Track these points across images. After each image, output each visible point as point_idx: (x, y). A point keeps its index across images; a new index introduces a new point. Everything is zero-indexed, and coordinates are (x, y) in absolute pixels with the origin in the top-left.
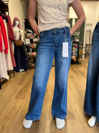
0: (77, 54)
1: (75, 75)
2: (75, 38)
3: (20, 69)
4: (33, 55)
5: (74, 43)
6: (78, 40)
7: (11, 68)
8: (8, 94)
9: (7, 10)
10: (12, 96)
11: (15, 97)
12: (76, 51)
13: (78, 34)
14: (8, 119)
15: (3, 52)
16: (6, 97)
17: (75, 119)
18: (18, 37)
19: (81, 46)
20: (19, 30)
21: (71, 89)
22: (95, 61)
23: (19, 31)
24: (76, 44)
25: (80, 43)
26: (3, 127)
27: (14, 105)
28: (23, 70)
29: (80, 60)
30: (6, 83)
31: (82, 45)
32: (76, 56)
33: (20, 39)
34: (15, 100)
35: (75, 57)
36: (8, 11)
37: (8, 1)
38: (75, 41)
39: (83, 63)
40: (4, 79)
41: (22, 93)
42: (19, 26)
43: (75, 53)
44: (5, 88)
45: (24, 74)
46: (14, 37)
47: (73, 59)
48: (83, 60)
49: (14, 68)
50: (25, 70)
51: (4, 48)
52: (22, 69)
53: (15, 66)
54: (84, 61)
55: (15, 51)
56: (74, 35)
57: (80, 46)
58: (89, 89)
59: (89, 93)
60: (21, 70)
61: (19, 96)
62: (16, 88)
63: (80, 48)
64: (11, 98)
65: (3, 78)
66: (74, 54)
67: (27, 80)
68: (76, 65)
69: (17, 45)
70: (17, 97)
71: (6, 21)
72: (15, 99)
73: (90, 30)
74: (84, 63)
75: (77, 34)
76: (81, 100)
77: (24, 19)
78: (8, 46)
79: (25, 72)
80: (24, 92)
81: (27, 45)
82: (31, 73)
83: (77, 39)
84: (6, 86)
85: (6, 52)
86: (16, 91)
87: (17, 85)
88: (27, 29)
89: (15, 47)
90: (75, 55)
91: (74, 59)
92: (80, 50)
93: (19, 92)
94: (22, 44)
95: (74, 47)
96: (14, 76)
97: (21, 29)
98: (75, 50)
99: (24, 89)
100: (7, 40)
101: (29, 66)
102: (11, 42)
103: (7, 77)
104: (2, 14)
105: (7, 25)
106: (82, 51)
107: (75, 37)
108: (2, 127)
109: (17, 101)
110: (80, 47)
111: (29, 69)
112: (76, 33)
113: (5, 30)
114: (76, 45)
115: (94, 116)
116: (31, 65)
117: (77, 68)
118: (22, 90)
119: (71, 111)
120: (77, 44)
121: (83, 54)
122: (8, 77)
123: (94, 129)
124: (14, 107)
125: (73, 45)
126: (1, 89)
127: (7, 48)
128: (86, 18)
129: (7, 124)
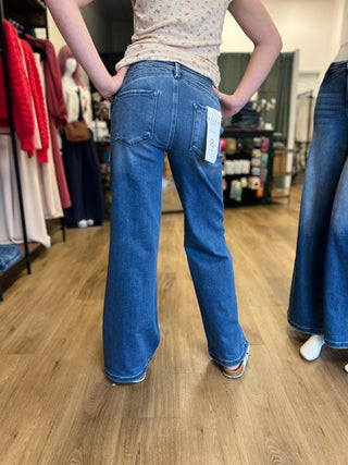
0: (266, 171)
2: (261, 119)
3: (81, 219)
5: (259, 137)
6: (269, 127)
7: (57, 212)
8: (54, 286)
9: (42, 23)
11: (77, 294)
12: (262, 161)
13: (269, 105)
14: (69, 346)
15: (34, 159)
16: (49, 293)
17: (263, 343)
18: (74, 111)
19: (281, 145)
20: (75, 88)
22: (323, 173)
23: (79, 93)
24: (264, 138)
25: (277, 134)
26: (57, 363)
27: (78, 313)
28: (91, 222)
29: (275, 192)
30: (43, 257)
31: (285, 141)
32: (264, 179)
33: (81, 118)
34: (80, 302)
35: (262, 182)
36: (45, 26)
38: (260, 129)
39: (285, 201)
40: (37, 245)
41: (99, 285)
43: (260, 167)
44: (40, 270)
45: (97, 235)
46: (65, 112)
47: (254, 187)
48: (287, 192)
50: (97, 223)
51: (38, 144)
52: (87, 219)
53: (69, 204)
54: (288, 197)
56: (258, 110)
57: (275, 145)
58: (303, 258)
60: (83, 223)
61: (88, 291)
62: (76, 270)
63: (276, 152)
64: (68, 296)
65: (34, 242)
66: (256, 171)
68: (263, 210)
69: (69, 139)
70: (83, 295)
71: (41, 60)
72: (78, 298)
73: (311, 92)
74: (289, 203)
75: (266, 105)
76: (279, 302)
78: (48, 137)
79: (96, 229)
83: (265, 122)
84: (44, 265)
86: (77, 280)
87: (78, 264)
89: (63, 144)
90: (258, 176)
91: (258, 187)
92: (276, 160)
93: (88, 281)
94: (87, 136)
95: (257, 148)
96: (64, 239)
97: (83, 86)
98: (260, 158)
99: (102, 273)
100: (44, 118)
102: (54, 126)
103: (46, 240)
104: (28, 36)
105: (45, 71)
106: (283, 164)
107: (259, 115)
108: (54, 363)
109: (86, 305)
110: (278, 148)
112: (264, 101)
114: (262, 141)
115: (318, 333)
117: (266, 216)
119: (250, 328)
120: (266, 140)
121: (288, 174)
122: (48, 238)
124: (80, 317)
125: (253, 143)
126: (29, 272)
127: (45, 146)
128: (298, 51)
129: (68, 358)
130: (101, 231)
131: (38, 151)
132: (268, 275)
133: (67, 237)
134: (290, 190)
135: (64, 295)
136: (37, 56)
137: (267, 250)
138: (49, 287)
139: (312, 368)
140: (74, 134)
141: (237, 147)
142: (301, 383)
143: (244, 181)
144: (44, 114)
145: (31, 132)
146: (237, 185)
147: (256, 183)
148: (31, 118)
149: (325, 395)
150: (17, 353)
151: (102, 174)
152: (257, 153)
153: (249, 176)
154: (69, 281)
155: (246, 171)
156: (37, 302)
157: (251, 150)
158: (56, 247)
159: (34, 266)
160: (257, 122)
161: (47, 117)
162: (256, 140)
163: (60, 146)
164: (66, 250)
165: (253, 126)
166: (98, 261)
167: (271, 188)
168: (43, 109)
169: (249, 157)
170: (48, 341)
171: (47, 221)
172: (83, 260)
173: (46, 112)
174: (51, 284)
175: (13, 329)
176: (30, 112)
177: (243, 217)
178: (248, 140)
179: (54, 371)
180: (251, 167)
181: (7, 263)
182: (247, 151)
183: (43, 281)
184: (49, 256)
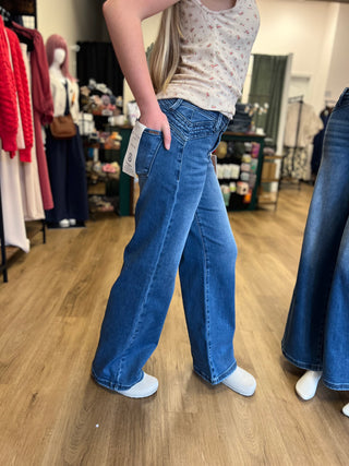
0: (255, 176)
2: (253, 123)
3: (62, 219)
4: (107, 173)
5: (250, 142)
6: (260, 132)
8: (32, 298)
9: (31, 10)
10: (48, 304)
11: (58, 308)
12: (252, 167)
13: (262, 109)
14: (48, 374)
15: (16, 158)
16: (27, 306)
18: (60, 104)
19: (271, 150)
20: (63, 80)
23: (66, 86)
24: (255, 144)
25: (267, 140)
26: (34, 396)
27: (58, 333)
28: (73, 221)
29: (263, 197)
30: (21, 262)
31: (275, 147)
32: (253, 184)
33: (67, 113)
34: (60, 319)
35: (250, 188)
36: (34, 14)
38: (251, 133)
39: (271, 207)
40: (15, 250)
41: (81, 299)
43: (249, 172)
44: (17, 278)
45: (79, 237)
46: (51, 108)
47: (242, 193)
48: (273, 198)
52: (68, 218)
53: (51, 206)
54: (275, 203)
56: (251, 114)
57: (266, 150)
60: (65, 222)
61: (70, 306)
62: (56, 279)
63: (266, 158)
64: (47, 312)
65: (12, 246)
66: (245, 176)
67: (89, 256)
68: (250, 216)
69: (54, 134)
70: (64, 310)
71: (28, 50)
72: (58, 315)
73: (302, 97)
74: (275, 209)
75: (258, 109)
77: (76, 40)
78: (32, 135)
79: (78, 230)
80: (87, 293)
81: (91, 137)
82: (100, 233)
83: (257, 126)
84: (22, 271)
86: (57, 291)
87: (58, 272)
88: (92, 82)
90: (247, 182)
91: (246, 192)
92: (266, 165)
93: (70, 293)
94: (74, 133)
95: (248, 153)
96: (44, 242)
98: (249, 163)
99: (85, 284)
100: (29, 115)
101: (93, 211)
102: (39, 124)
103: (24, 244)
104: (14, 23)
105: (31, 63)
106: (272, 167)
107: (250, 118)
108: (30, 397)
109: (66, 323)
110: (267, 154)
111: (93, 220)
112: (257, 105)
114: (253, 146)
115: (315, 369)
116: (101, 206)
117: (252, 223)
118: (77, 288)
120: (257, 145)
121: (274, 180)
122: (28, 241)
123: (315, 407)
124: (61, 338)
125: (245, 147)
126: (6, 281)
127: (28, 145)
128: (292, 54)
129: (47, 390)
130: (82, 233)
131: (21, 151)
132: (258, 293)
133: (48, 239)
134: (278, 196)
135: (43, 310)
136: (24, 47)
137: (256, 263)
138: (27, 299)
139: (307, 408)
140: (60, 129)
141: (228, 151)
142: (299, 429)
143: (232, 186)
144: (29, 110)
145: (15, 132)
146: (226, 190)
147: (244, 189)
148: (15, 116)
149: (323, 444)
151: (87, 172)
152: (247, 158)
153: (238, 181)
154: (48, 292)
155: (236, 176)
156: (13, 318)
157: (242, 155)
158: (36, 249)
159: (12, 272)
160: (248, 126)
161: (32, 114)
162: (247, 145)
163: (44, 142)
164: (46, 254)
165: (244, 130)
166: (80, 269)
167: (259, 194)
168: (28, 104)
169: (239, 162)
170: (24, 368)
171: (26, 223)
172: (63, 267)
173: (31, 108)
174: (31, 295)
176: (14, 110)
178: (239, 144)
179: (31, 407)
180: (241, 172)
182: (238, 155)
183: (21, 291)
184: (27, 260)
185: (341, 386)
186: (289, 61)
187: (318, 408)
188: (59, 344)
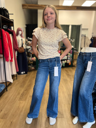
0: (71, 58)
1: (68, 79)
3: (22, 72)
4: (33, 60)
7: (15, 73)
8: (13, 96)
9: (12, 25)
10: (16, 97)
11: (18, 99)
13: (73, 41)
14: (15, 116)
15: (9, 61)
16: (11, 98)
17: (64, 118)
18: (20, 44)
19: (76, 51)
20: (21, 38)
21: (63, 93)
23: (22, 40)
25: (74, 48)
26: (12, 122)
27: (18, 106)
28: (24, 72)
32: (71, 60)
33: (22, 46)
34: (19, 101)
35: (70, 61)
37: (13, 14)
40: (9, 83)
41: (24, 96)
42: (21, 35)
43: (70, 57)
44: (9, 90)
45: (25, 77)
47: (68, 63)
49: (17, 72)
50: (26, 73)
51: (10, 58)
52: (23, 72)
53: (18, 71)
55: (17, 56)
57: (74, 51)
59: (74, 100)
60: (22, 73)
61: (21, 98)
62: (19, 90)
63: (75, 53)
64: (16, 100)
66: (69, 58)
67: (27, 83)
68: (71, 69)
70: (20, 99)
71: (12, 35)
72: (18, 100)
73: (85, 35)
78: (13, 56)
80: (26, 94)
81: (28, 51)
82: (31, 76)
83: (72, 45)
84: (11, 88)
85: (11, 61)
86: (19, 93)
87: (19, 88)
88: (28, 38)
89: (17, 53)
90: (70, 60)
91: (69, 63)
92: (74, 55)
93: (22, 94)
96: (17, 79)
97: (23, 38)
98: (70, 55)
99: (26, 91)
100: (12, 51)
101: (29, 69)
102: (15, 51)
104: (8, 29)
105: (13, 38)
106: (76, 56)
109: (20, 103)
110: (75, 52)
111: (30, 72)
112: (71, 40)
113: (11, 44)
116: (31, 68)
118: (23, 92)
119: (61, 112)
122: (12, 80)
124: (19, 107)
126: (7, 91)
127: (12, 58)
129: (14, 121)
130: (27, 76)
132: (68, 93)
133: (18, 78)
135: (15, 99)
136: (11, 35)
138: (12, 96)
143: (65, 61)
144: (12, 50)
146: (64, 62)
147: (69, 62)
150: (2, 119)
151: (28, 60)
154: (17, 94)
155: (66, 59)
156: (8, 102)
158: (15, 81)
159: (8, 88)
164: (17, 83)
166: (25, 87)
167: (73, 62)
170: (10, 114)
172: (21, 86)
173: (13, 48)
174: (13, 95)
175: (1, 111)
177: (65, 71)
179: (11, 125)
180: (67, 57)
181: (1, 90)
183: (10, 94)
184: (12, 85)
185: (82, 121)
186: (81, 26)
187: (77, 126)
188: (18, 108)
